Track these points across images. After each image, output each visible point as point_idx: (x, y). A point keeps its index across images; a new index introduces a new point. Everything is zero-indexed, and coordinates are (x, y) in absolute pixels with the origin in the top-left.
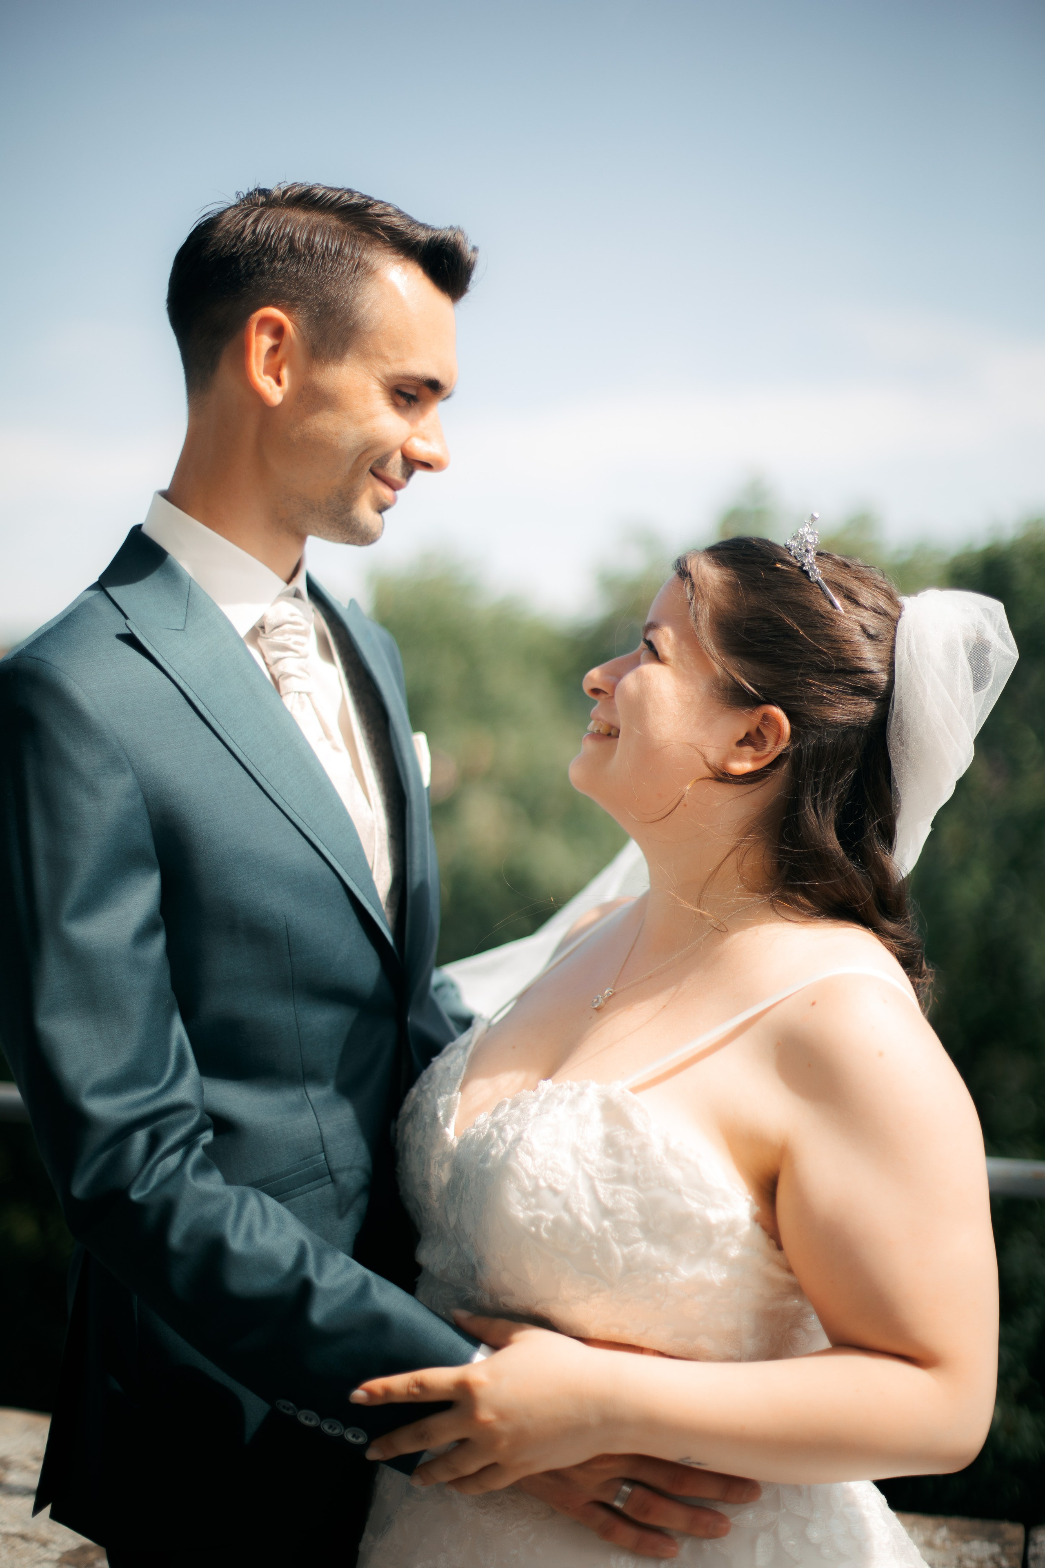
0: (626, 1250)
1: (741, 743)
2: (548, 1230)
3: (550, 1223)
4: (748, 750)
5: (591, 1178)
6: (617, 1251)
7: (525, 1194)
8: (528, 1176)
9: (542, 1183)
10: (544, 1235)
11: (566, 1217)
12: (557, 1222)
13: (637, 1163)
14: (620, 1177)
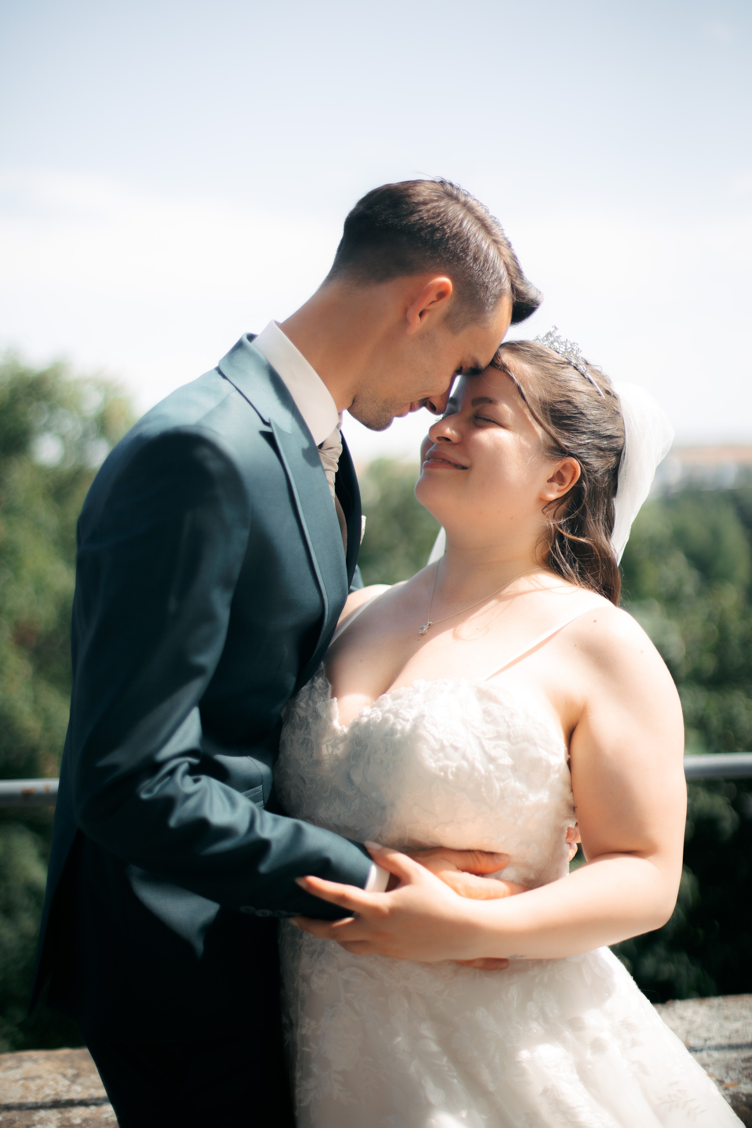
0: (502, 784)
1: (551, 480)
2: (453, 774)
3: (454, 769)
4: (555, 485)
5: (478, 738)
6: (497, 785)
7: (434, 751)
8: (435, 739)
9: (446, 743)
10: (451, 777)
11: (465, 764)
12: (459, 769)
13: (509, 726)
14: (498, 737)
